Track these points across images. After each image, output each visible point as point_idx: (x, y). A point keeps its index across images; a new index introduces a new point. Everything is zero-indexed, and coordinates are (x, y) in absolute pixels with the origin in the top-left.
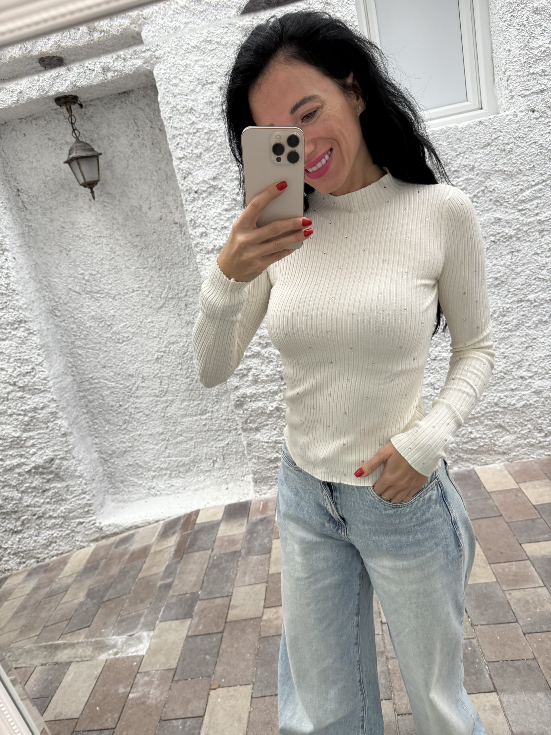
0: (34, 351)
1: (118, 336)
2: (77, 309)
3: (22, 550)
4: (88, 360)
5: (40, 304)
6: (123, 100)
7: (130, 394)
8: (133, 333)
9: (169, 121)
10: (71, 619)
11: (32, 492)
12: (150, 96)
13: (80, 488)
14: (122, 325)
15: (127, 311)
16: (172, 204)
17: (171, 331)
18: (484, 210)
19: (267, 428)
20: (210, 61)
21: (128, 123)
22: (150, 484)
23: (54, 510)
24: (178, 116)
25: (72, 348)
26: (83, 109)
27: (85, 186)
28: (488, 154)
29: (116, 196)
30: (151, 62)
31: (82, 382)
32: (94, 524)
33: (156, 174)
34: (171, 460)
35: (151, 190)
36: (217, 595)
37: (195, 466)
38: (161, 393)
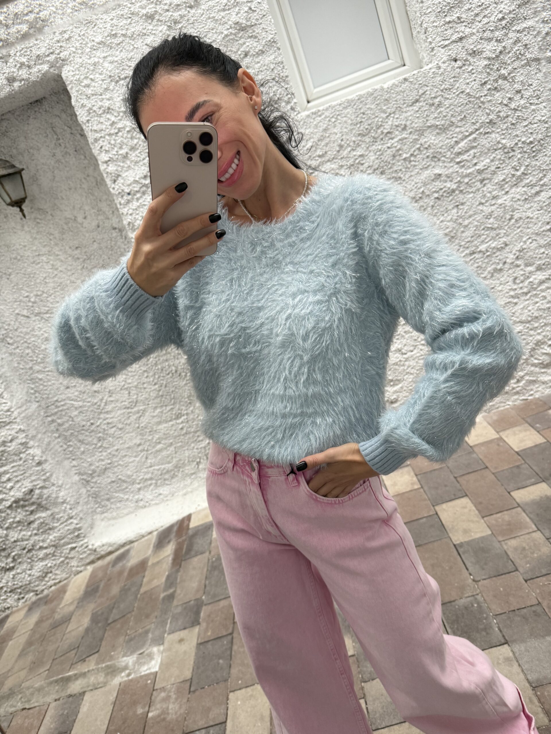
2: (28, 333)
3: (18, 586)
4: (50, 383)
6: (37, 109)
7: (99, 411)
9: (87, 125)
10: (78, 647)
11: (16, 527)
12: (63, 101)
13: (66, 514)
16: (107, 209)
18: (424, 168)
20: (119, 55)
21: (46, 133)
22: (137, 497)
23: (43, 541)
24: (96, 118)
25: (32, 374)
27: (13, 206)
28: (418, 111)
29: (48, 210)
30: (58, 65)
31: (48, 407)
32: (87, 547)
33: (85, 182)
34: (154, 469)
35: (83, 199)
36: (222, 597)
37: (179, 471)
38: (131, 404)
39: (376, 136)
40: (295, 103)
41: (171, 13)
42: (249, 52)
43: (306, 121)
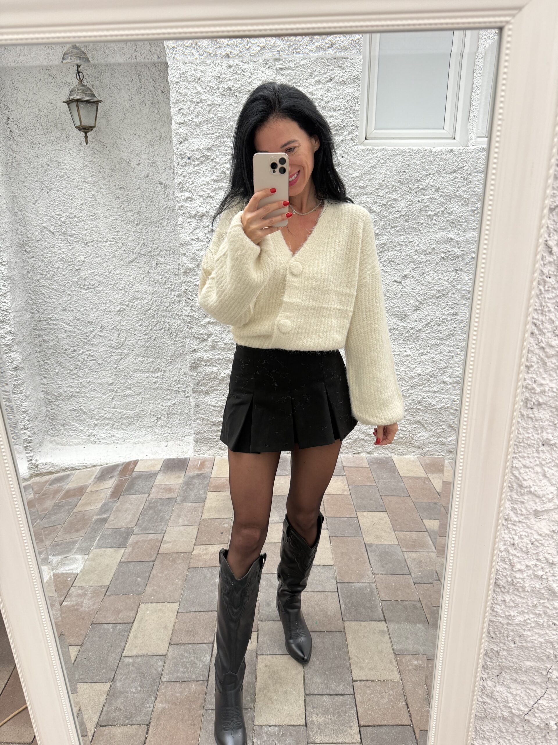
1: (84, 282)
2: (48, 248)
4: (50, 300)
5: (12, 236)
7: (86, 341)
8: (100, 282)
9: (175, 85)
14: (89, 272)
15: (97, 259)
16: (161, 165)
17: (138, 287)
18: (441, 229)
19: (216, 392)
22: (91, 431)
24: (185, 83)
25: (36, 286)
27: (80, 130)
28: (452, 180)
29: (107, 145)
31: (41, 321)
32: (31, 460)
33: (150, 133)
34: (116, 411)
35: (143, 147)
36: (151, 532)
37: (138, 420)
38: (117, 345)
39: (413, 188)
40: (357, 135)
42: (334, 78)
43: (360, 153)
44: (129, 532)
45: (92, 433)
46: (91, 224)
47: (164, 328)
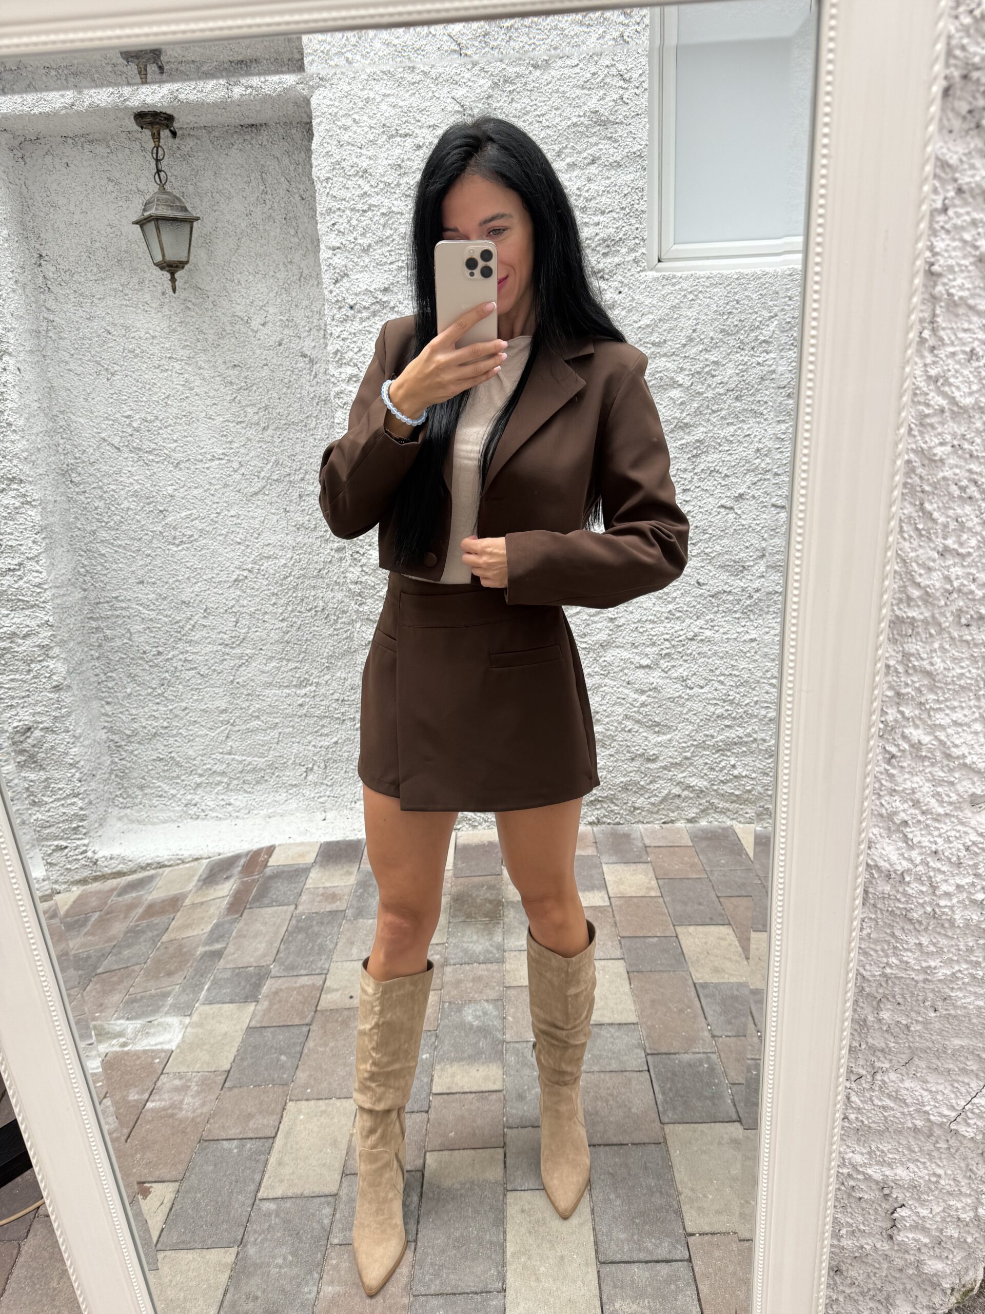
0: (27, 534)
1: (173, 532)
2: (110, 476)
4: (115, 566)
5: (49, 456)
6: (248, 137)
7: (179, 635)
8: (201, 530)
9: (324, 184)
13: (70, 787)
14: (183, 514)
15: (195, 492)
16: (303, 323)
17: (267, 537)
20: (407, 99)
21: (249, 177)
22: (189, 797)
24: (341, 179)
25: (91, 542)
26: (177, 140)
27: (162, 268)
29: (210, 294)
30: (311, 83)
31: (100, 603)
32: (85, 852)
33: (283, 269)
34: (233, 759)
35: (270, 295)
36: (303, 972)
37: (273, 774)
38: (233, 640)
39: (746, 340)
40: (643, 254)
41: (504, 66)
42: (599, 158)
43: (651, 285)
44: (261, 975)
45: (191, 800)
46: (185, 431)
47: (316, 607)
